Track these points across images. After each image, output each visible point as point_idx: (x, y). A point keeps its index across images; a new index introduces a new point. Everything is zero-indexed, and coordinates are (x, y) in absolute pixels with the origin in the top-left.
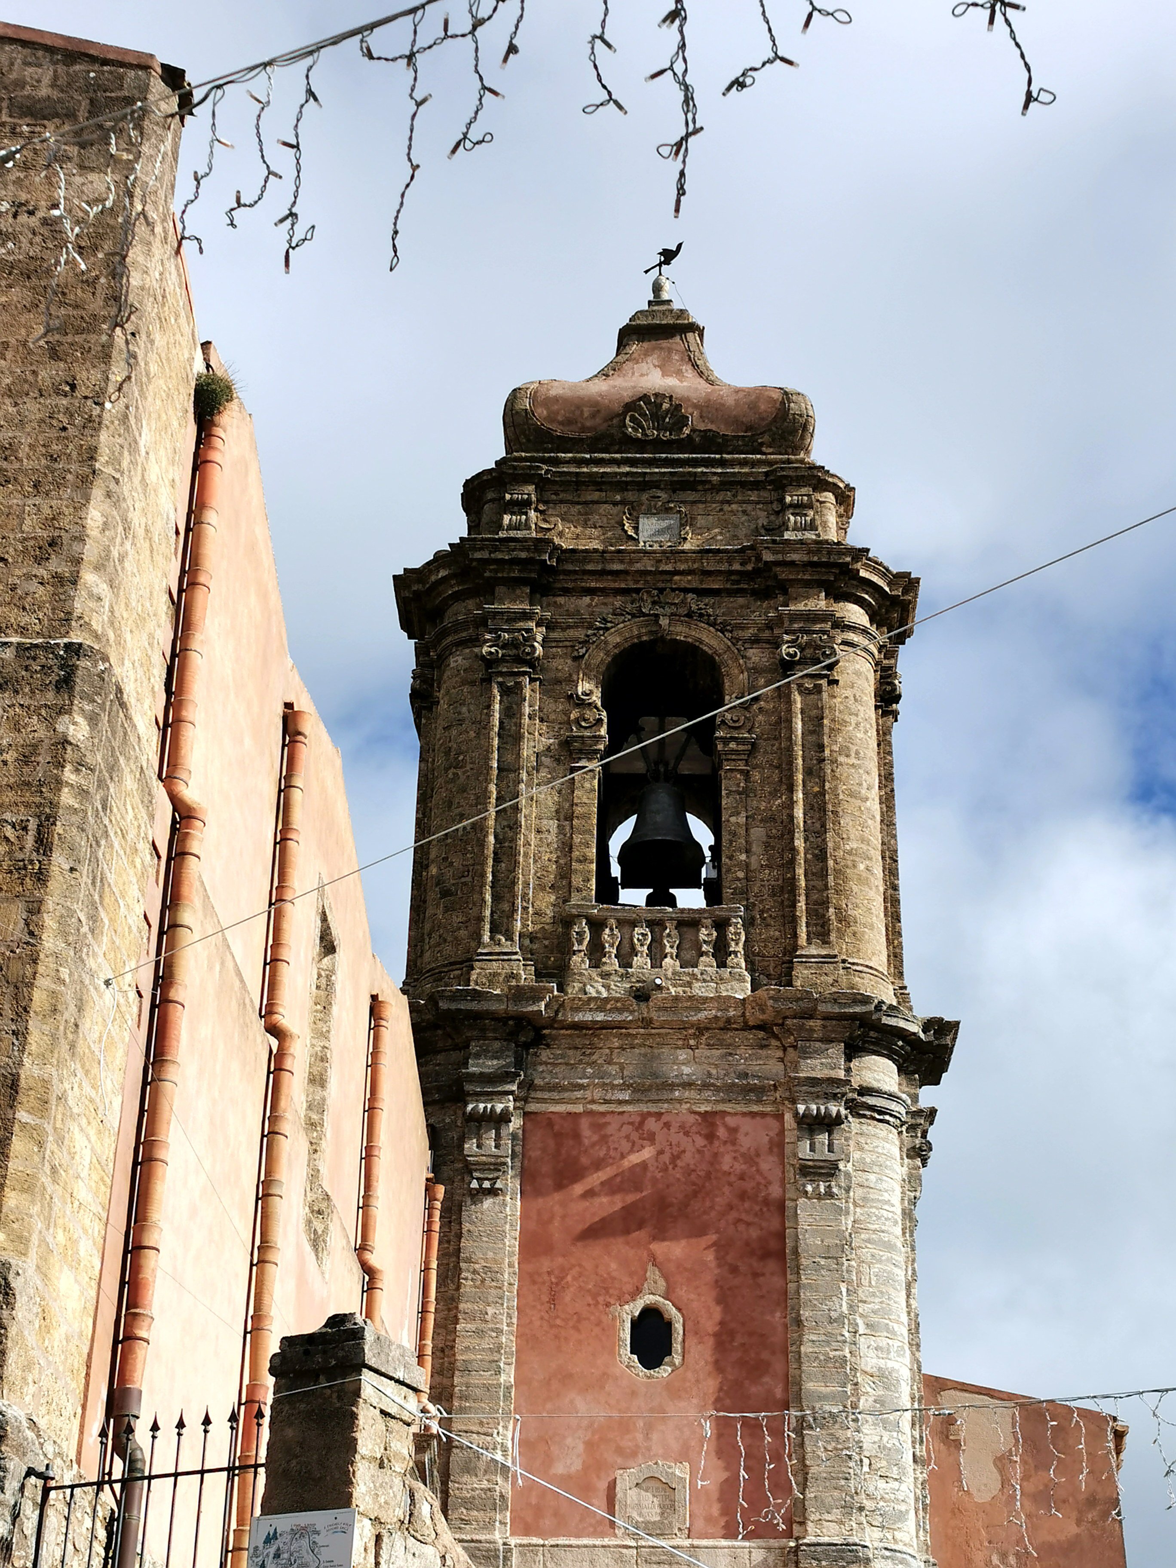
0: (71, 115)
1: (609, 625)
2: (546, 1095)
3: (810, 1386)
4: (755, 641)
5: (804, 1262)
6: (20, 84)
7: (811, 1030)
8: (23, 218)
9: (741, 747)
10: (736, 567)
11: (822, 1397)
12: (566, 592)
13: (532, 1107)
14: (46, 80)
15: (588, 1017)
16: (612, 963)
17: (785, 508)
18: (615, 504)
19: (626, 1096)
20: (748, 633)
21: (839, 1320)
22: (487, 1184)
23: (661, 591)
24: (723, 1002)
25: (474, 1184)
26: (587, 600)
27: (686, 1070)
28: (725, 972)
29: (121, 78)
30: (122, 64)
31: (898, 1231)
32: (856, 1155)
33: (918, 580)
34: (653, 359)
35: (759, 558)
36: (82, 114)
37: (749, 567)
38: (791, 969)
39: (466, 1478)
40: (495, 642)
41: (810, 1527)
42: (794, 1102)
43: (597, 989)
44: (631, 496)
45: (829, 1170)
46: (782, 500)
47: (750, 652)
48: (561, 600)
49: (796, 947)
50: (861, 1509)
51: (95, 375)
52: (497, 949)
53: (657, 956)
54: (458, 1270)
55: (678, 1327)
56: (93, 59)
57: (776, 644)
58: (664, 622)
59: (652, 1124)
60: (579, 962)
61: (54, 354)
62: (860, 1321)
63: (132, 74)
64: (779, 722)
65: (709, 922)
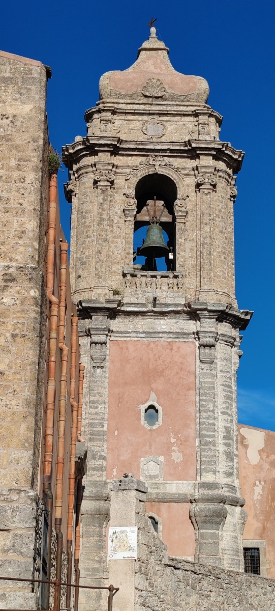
0: (17, 83)
1: (138, 168)
2: (117, 335)
4: (188, 175)
7: (205, 315)
8: (5, 120)
9: (183, 214)
10: (183, 148)
12: (123, 155)
13: (113, 339)
15: (131, 308)
16: (139, 290)
18: (139, 121)
19: (143, 335)
20: (186, 172)
22: (98, 364)
23: (156, 155)
24: (177, 305)
25: (94, 365)
26: (130, 158)
27: (164, 327)
28: (177, 294)
29: (31, 70)
32: (218, 356)
34: (152, 61)
35: (190, 146)
36: (20, 83)
37: (188, 148)
38: (199, 293)
40: (100, 174)
41: (203, 477)
42: (199, 339)
43: (134, 299)
44: (144, 117)
45: (210, 362)
46: (197, 122)
47: (187, 179)
48: (121, 158)
49: (200, 286)
50: (219, 472)
52: (101, 285)
53: (154, 288)
55: (161, 411)
56: (22, 63)
57: (195, 176)
59: (152, 345)
60: (128, 289)
62: (219, 411)
64: (196, 205)
65: (171, 276)
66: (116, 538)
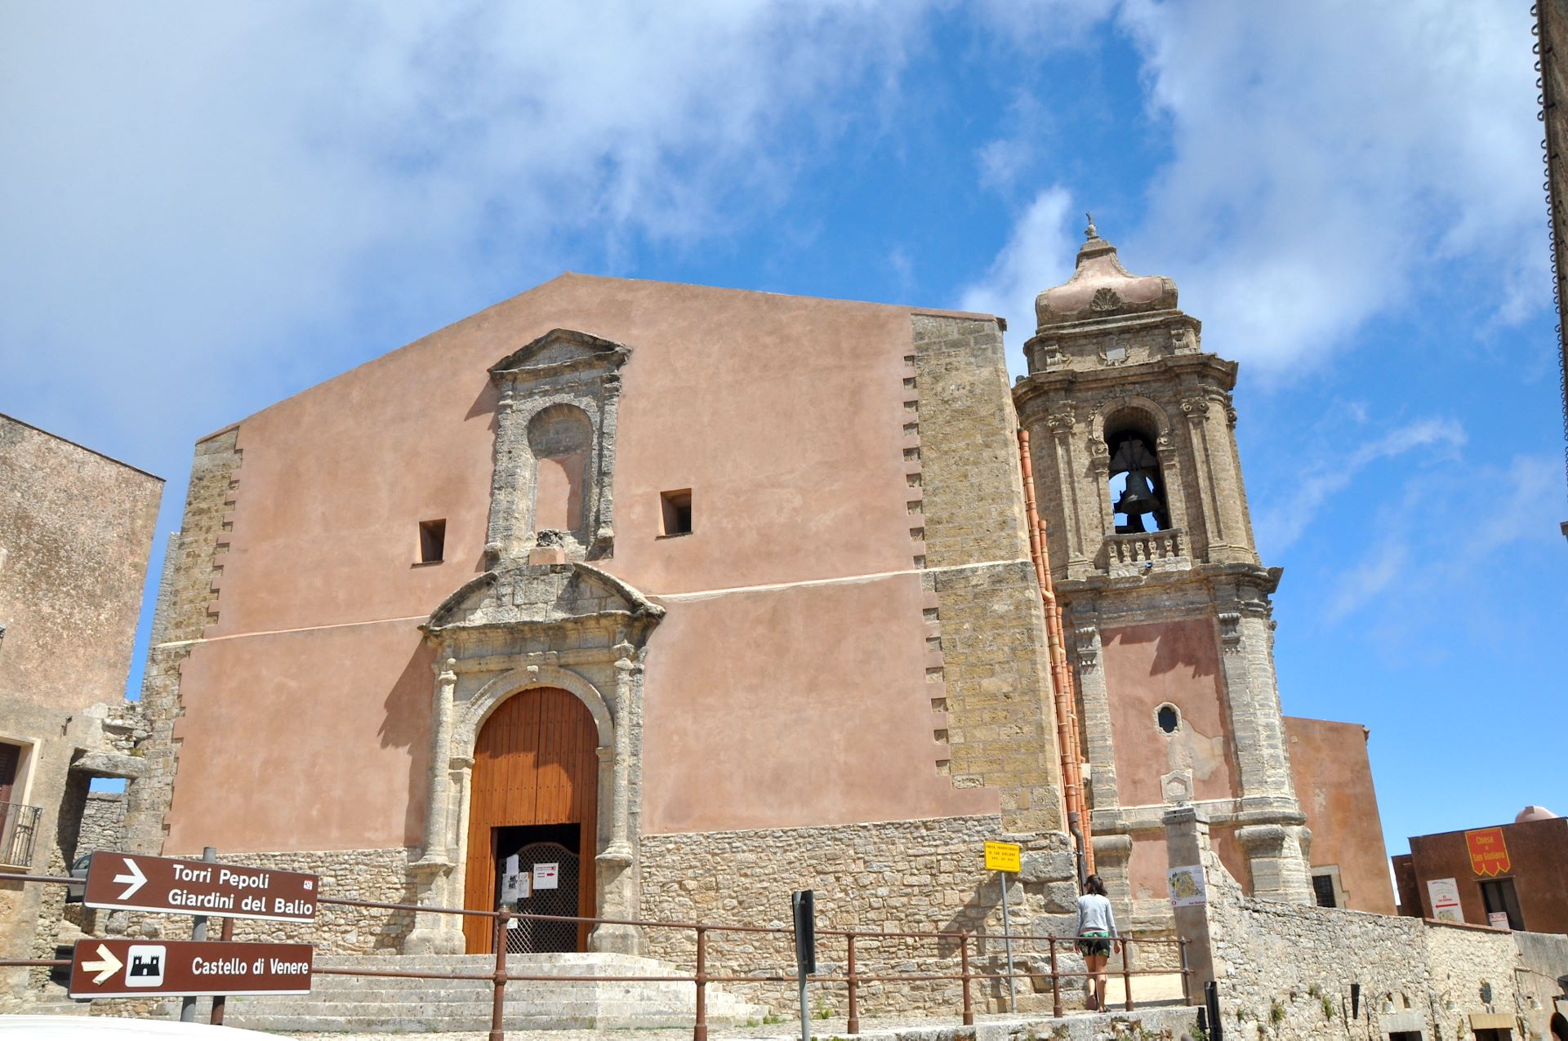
0: (968, 344)
1: (1102, 404)
2: (1108, 621)
3: (1238, 734)
4: (1169, 402)
5: (1229, 681)
6: (946, 335)
7: (1221, 581)
8: (961, 391)
9: (1170, 454)
10: (1156, 370)
11: (1244, 738)
12: (1080, 390)
13: (1103, 626)
14: (956, 331)
15: (1122, 586)
16: (1128, 560)
17: (1171, 337)
18: (1094, 344)
20: (1165, 400)
21: (1248, 705)
22: (1089, 663)
23: (1123, 385)
24: (1181, 573)
25: (1084, 663)
26: (1090, 393)
27: (1167, 603)
28: (1178, 558)
29: (983, 326)
30: (982, 320)
31: (1267, 663)
32: (1246, 632)
33: (1237, 364)
34: (1097, 267)
35: (1166, 365)
36: (972, 344)
37: (1163, 369)
38: (1207, 554)
39: (1099, 785)
40: (1055, 419)
41: (1246, 792)
42: (1217, 613)
43: (1124, 573)
44: (1100, 339)
45: (1237, 641)
46: (1170, 333)
47: (1168, 408)
48: (1078, 394)
49: (1208, 544)
50: (1266, 782)
51: (1003, 453)
52: (1077, 559)
53: (1148, 555)
54: (1082, 700)
55: (1179, 712)
56: (971, 320)
57: (1179, 403)
58: (1127, 399)
60: (1114, 561)
61: (987, 446)
62: (1256, 704)
63: (986, 324)
64: (1185, 439)
65: (1168, 537)
66: (1178, 880)
